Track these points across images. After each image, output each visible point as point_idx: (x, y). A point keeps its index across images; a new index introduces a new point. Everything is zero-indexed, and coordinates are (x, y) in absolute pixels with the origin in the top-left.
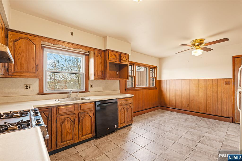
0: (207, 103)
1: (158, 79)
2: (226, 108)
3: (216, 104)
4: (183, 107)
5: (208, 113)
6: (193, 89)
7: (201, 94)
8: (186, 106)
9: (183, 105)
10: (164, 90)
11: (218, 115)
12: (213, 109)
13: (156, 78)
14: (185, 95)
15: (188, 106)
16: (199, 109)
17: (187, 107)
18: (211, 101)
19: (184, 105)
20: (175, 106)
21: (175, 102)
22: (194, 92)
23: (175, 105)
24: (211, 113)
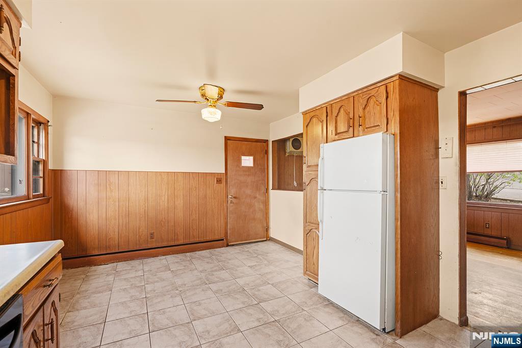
0: (191, 221)
1: (51, 166)
2: (218, 225)
3: (205, 219)
4: (139, 241)
5: (192, 241)
6: (164, 193)
7: (180, 203)
8: (149, 238)
9: (139, 236)
10: (75, 204)
11: (208, 239)
12: (200, 230)
13: (45, 163)
14: (145, 210)
15: (152, 238)
16: (176, 237)
17: (149, 240)
18: (197, 215)
19: (142, 237)
20: (117, 245)
21: (116, 234)
22: (166, 200)
23: (117, 242)
24: (197, 240)
